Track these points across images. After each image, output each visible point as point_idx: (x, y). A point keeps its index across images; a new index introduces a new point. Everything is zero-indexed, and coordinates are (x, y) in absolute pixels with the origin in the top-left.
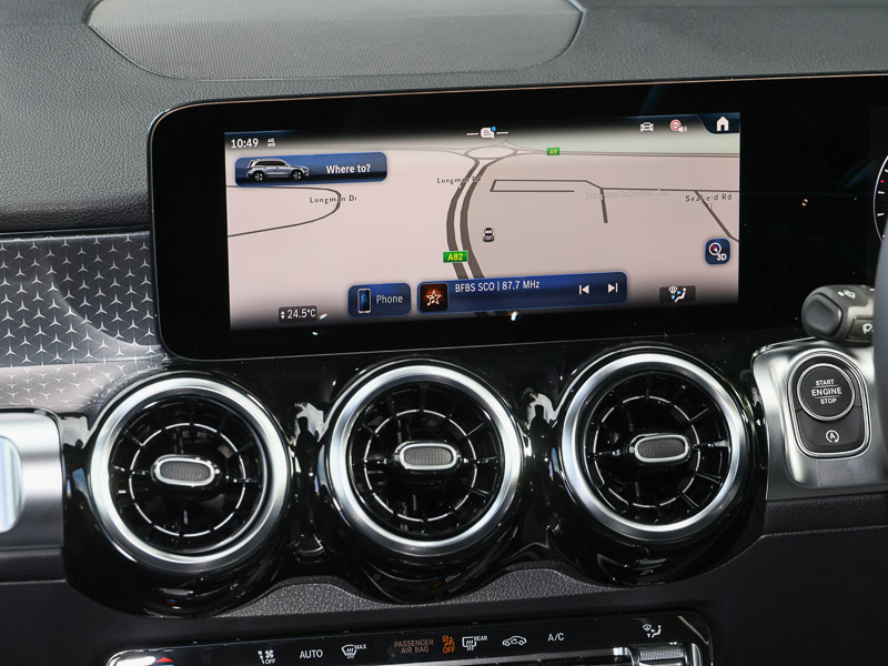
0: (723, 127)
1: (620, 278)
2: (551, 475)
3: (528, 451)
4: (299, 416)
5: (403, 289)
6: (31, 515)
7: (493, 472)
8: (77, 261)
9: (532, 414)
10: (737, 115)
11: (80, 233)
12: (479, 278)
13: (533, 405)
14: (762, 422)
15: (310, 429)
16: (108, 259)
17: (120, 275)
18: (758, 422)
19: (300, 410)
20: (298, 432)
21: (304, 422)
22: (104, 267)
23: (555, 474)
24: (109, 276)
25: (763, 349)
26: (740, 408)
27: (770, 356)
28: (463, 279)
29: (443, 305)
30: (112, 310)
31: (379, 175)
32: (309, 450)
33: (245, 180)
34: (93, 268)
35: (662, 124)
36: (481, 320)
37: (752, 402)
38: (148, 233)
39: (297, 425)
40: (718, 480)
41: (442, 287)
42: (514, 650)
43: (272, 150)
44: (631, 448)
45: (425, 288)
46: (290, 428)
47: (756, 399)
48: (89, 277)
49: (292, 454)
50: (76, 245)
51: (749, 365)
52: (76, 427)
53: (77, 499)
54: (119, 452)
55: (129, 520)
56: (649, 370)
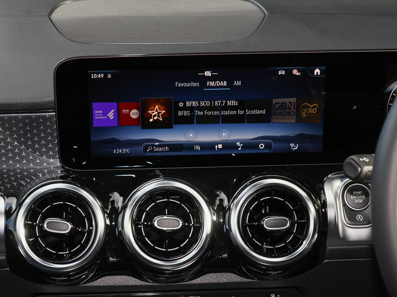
0: (317, 73)
2: (225, 230)
3: (215, 218)
4: (110, 200)
7: (199, 228)
8: (25, 125)
9: (218, 202)
10: (324, 68)
11: (27, 113)
13: (218, 198)
14: (325, 210)
15: (116, 206)
16: (39, 124)
17: (45, 131)
18: (323, 210)
19: (111, 197)
20: (110, 207)
21: (113, 202)
22: (37, 128)
23: (227, 229)
24: (40, 131)
25: (329, 176)
26: (314, 203)
27: (332, 179)
30: (42, 146)
32: (114, 214)
34: (33, 128)
37: (320, 200)
38: (54, 113)
39: (110, 204)
40: (303, 237)
44: (263, 222)
46: (106, 205)
47: (323, 199)
48: (31, 132)
49: (106, 215)
50: (25, 118)
51: (323, 183)
52: (13, 201)
53: (9, 233)
54: (31, 215)
55: (34, 246)
56: (273, 186)
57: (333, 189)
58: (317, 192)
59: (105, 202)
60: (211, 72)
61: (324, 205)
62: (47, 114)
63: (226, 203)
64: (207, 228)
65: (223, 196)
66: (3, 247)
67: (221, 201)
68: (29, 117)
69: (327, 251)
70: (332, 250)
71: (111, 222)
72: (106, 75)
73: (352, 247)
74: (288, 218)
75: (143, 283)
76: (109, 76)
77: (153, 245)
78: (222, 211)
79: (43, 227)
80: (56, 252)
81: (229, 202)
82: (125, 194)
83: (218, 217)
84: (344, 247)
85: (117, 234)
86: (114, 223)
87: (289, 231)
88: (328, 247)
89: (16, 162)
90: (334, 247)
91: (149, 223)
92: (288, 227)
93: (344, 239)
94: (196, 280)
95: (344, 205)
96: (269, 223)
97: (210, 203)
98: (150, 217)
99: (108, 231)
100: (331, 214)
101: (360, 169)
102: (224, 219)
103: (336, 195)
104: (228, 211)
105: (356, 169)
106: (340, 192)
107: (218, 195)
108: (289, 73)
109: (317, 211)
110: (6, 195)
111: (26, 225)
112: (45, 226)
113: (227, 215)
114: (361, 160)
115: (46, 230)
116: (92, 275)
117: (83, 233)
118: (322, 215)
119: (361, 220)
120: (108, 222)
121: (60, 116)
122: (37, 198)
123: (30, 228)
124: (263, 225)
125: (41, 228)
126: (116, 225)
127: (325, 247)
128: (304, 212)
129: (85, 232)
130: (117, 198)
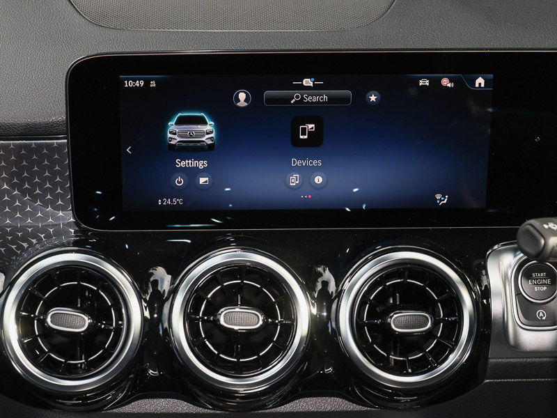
0: (480, 84)
2: (330, 330)
3: (314, 311)
4: (152, 279)
7: (289, 329)
8: (20, 158)
9: (319, 286)
10: (491, 76)
11: (22, 140)
13: (320, 280)
14: (488, 301)
15: (159, 289)
16: (42, 157)
17: (50, 168)
18: (485, 301)
19: (152, 274)
20: (151, 290)
21: (155, 283)
22: (39, 163)
23: (332, 329)
24: (43, 169)
25: (496, 247)
26: (470, 290)
27: (500, 252)
30: (45, 191)
32: (156, 301)
34: (32, 163)
37: (480, 286)
38: (66, 141)
39: (150, 286)
40: (452, 345)
44: (389, 319)
46: (145, 288)
47: (485, 283)
48: (29, 169)
49: (144, 304)
50: (21, 146)
51: (485, 259)
54: (27, 302)
55: (29, 350)
56: (407, 264)
57: (501, 269)
58: (474, 272)
59: (142, 282)
60: (313, 79)
61: (486, 293)
62: (55, 141)
63: (332, 288)
64: (303, 328)
65: (328, 275)
67: (325, 284)
68: (25, 146)
69: (489, 366)
70: (497, 365)
71: (151, 314)
72: (147, 83)
73: (528, 360)
74: (429, 314)
75: (201, 410)
76: (153, 84)
77: (216, 352)
78: (326, 300)
79: (44, 321)
80: (66, 361)
81: (337, 286)
82: (176, 271)
83: (320, 309)
84: (516, 360)
85: (161, 333)
86: (156, 316)
87: (430, 335)
88: (491, 360)
89: (4, 215)
90: (500, 360)
91: (212, 318)
92: (429, 329)
93: (516, 347)
94: (283, 407)
95: (518, 294)
96: (400, 321)
97: (308, 287)
98: (213, 309)
99: (147, 329)
100: (496, 307)
101: (543, 241)
102: (329, 311)
103: (505, 279)
104: (336, 301)
105: (538, 242)
106: (511, 273)
107: (320, 275)
108: (436, 83)
109: (476, 303)
111: (18, 318)
112: (49, 320)
113: (334, 306)
114: (546, 226)
115: (49, 326)
116: (121, 396)
117: (107, 332)
118: (482, 309)
119: (544, 318)
120: (147, 314)
121: (74, 145)
122: (36, 276)
123: (24, 322)
124: (390, 324)
125: (42, 323)
126: (160, 319)
127: (487, 358)
128: (454, 304)
129: (111, 330)
130: (162, 277)
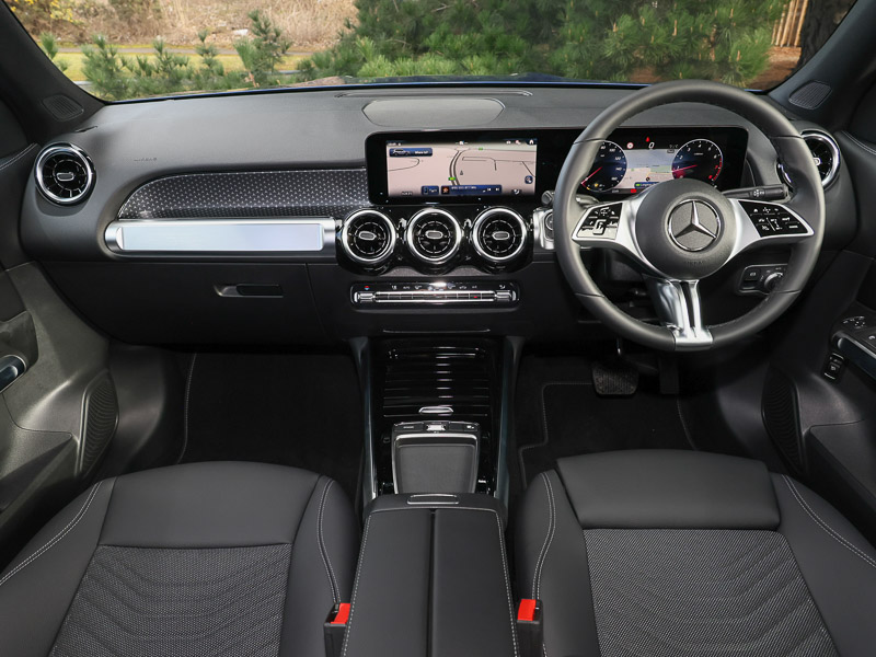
0: (532, 143)
1: (500, 187)
2: (469, 241)
3: (463, 234)
4: (400, 222)
5: (437, 188)
6: (327, 246)
7: (454, 240)
8: (347, 176)
9: (465, 224)
10: (536, 140)
11: (348, 169)
12: (459, 185)
13: (466, 222)
14: (533, 230)
15: (403, 225)
16: (356, 176)
18: (531, 230)
20: (399, 226)
22: (355, 178)
24: (356, 181)
25: (535, 209)
26: (526, 225)
27: (538, 211)
28: (454, 185)
29: (448, 193)
31: (430, 154)
32: (401, 232)
33: (392, 155)
34: (352, 179)
35: (513, 142)
36: (459, 197)
37: (530, 224)
39: (399, 224)
40: (516, 246)
41: (448, 187)
42: (463, 290)
43: (400, 146)
44: (493, 235)
45: (443, 188)
46: (397, 225)
47: (532, 223)
49: (397, 232)
50: (347, 172)
51: (532, 213)
52: (339, 223)
53: (338, 242)
54: (352, 229)
55: (353, 248)
56: (500, 213)
57: (538, 217)
58: (528, 218)
59: (396, 222)
61: (532, 227)
62: (361, 169)
63: (470, 225)
64: (458, 240)
65: (469, 221)
66: (334, 251)
68: (349, 172)
70: (537, 255)
74: (509, 233)
75: (421, 275)
78: (468, 230)
81: (472, 223)
82: (408, 218)
83: (465, 234)
84: (543, 254)
85: (403, 243)
86: (401, 237)
87: (509, 241)
88: (534, 253)
89: (342, 201)
91: (423, 235)
92: (509, 239)
93: (544, 249)
95: (545, 227)
96: (496, 236)
97: (461, 225)
98: (423, 232)
99: (398, 241)
100: (536, 233)
102: (469, 234)
103: (540, 222)
104: (472, 230)
106: (543, 219)
107: (466, 220)
109: (527, 230)
110: (336, 219)
111: (348, 236)
112: (360, 236)
113: (471, 232)
115: (360, 238)
116: (386, 268)
117: (382, 241)
118: (530, 234)
120: (398, 236)
121: (368, 170)
122: (354, 219)
123: (350, 238)
124: (493, 237)
125: (357, 237)
126: (403, 238)
127: (530, 252)
128: (518, 229)
129: (384, 240)
130: (404, 222)
